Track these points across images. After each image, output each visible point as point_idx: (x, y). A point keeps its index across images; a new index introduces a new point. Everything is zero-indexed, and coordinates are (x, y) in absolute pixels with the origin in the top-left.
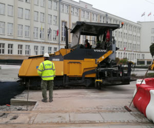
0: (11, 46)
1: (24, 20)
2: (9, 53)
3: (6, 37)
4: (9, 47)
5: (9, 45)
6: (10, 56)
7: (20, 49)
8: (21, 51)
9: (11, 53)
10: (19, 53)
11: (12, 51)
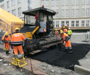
0: (78, 22)
1: (86, 5)
2: (76, 26)
3: (75, 17)
4: (76, 23)
5: (77, 21)
6: (77, 27)
7: (83, 23)
8: (84, 24)
9: (78, 26)
10: (82, 26)
11: (78, 24)
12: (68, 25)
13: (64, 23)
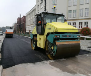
12: (87, 26)
13: (82, 24)
